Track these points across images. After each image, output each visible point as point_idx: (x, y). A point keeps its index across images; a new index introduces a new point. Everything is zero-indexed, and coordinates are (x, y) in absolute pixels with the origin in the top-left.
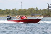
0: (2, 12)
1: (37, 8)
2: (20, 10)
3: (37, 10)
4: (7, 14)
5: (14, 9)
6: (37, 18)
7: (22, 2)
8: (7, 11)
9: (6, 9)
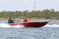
0: (12, 14)
1: (53, 10)
3: (53, 12)
5: (26, 11)
7: (35, 3)
8: (17, 13)
9: (16, 11)
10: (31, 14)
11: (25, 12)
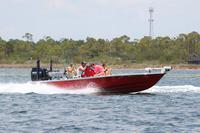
2: (142, 40)
4: (92, 56)
6: (147, 69)
7: (151, 11)
9: (87, 39)
10: (140, 50)
11: (117, 41)
